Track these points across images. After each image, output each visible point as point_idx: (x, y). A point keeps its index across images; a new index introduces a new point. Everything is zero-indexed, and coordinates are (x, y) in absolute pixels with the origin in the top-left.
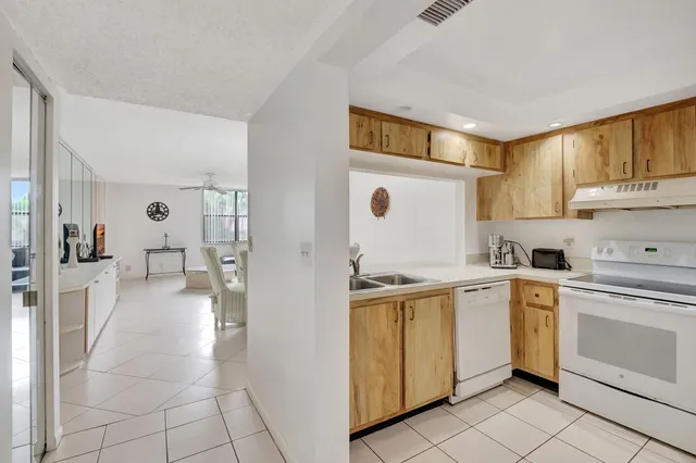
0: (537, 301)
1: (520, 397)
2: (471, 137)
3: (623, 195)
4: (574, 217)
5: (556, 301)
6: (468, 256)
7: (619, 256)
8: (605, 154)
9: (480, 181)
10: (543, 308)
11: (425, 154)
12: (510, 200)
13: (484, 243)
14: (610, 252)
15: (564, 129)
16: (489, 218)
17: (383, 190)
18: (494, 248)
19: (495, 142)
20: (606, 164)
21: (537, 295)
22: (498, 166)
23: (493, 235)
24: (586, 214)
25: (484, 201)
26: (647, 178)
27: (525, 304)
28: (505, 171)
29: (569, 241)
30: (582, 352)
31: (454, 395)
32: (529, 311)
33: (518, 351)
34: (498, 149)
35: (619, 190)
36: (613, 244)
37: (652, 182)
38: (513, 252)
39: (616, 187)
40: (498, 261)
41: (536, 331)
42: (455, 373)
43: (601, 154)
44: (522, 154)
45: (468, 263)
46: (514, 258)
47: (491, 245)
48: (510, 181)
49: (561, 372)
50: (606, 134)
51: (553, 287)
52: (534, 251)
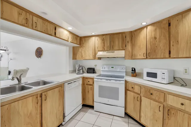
0: (89, 83)
1: (84, 113)
2: (70, 32)
3: (108, 54)
4: (97, 59)
5: (93, 83)
6: (69, 71)
7: (106, 69)
8: (104, 43)
9: (74, 48)
10: (90, 85)
11: (53, 34)
12: (82, 54)
13: (74, 67)
14: (105, 68)
15: (95, 35)
16: (76, 59)
17: (40, 48)
18: (77, 68)
19: (78, 36)
20: (104, 46)
21: (89, 82)
22: (78, 44)
23: (77, 64)
24: (100, 58)
25: (75, 53)
26: (113, 50)
27: (85, 84)
28: (80, 45)
29: (96, 66)
30: (99, 96)
31: (64, 121)
32: (86, 86)
33: (84, 99)
34: (78, 38)
35: (107, 53)
36: (105, 66)
37: (113, 51)
38: (82, 69)
39: (106, 52)
40: (78, 72)
41: (88, 92)
42: (64, 114)
43: (103, 43)
44: (85, 41)
45: (69, 73)
46: (83, 71)
47: (76, 67)
48: (82, 48)
49: (95, 103)
50: (104, 38)
51: (93, 79)
52: (88, 68)
